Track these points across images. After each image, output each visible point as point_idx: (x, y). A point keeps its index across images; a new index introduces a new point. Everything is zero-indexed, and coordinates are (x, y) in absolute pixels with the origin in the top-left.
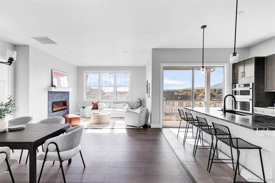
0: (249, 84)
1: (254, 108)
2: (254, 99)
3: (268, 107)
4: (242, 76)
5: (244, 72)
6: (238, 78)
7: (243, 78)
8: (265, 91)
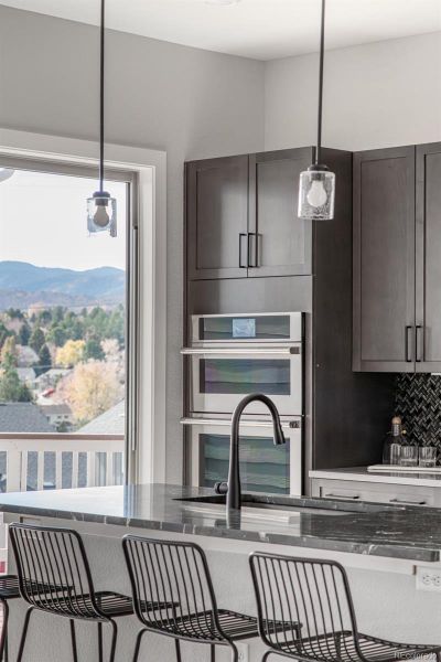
0: (287, 319)
1: (312, 474)
2: (310, 416)
3: (370, 468)
4: (244, 263)
5: (257, 234)
6: (224, 273)
7: (252, 272)
8: (357, 368)
